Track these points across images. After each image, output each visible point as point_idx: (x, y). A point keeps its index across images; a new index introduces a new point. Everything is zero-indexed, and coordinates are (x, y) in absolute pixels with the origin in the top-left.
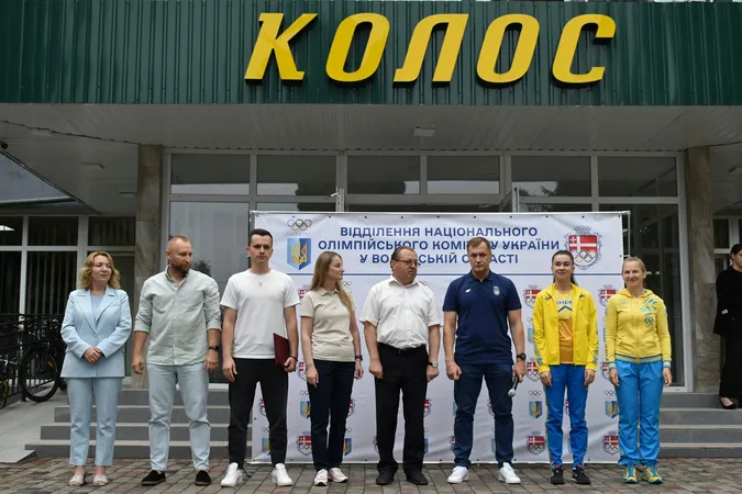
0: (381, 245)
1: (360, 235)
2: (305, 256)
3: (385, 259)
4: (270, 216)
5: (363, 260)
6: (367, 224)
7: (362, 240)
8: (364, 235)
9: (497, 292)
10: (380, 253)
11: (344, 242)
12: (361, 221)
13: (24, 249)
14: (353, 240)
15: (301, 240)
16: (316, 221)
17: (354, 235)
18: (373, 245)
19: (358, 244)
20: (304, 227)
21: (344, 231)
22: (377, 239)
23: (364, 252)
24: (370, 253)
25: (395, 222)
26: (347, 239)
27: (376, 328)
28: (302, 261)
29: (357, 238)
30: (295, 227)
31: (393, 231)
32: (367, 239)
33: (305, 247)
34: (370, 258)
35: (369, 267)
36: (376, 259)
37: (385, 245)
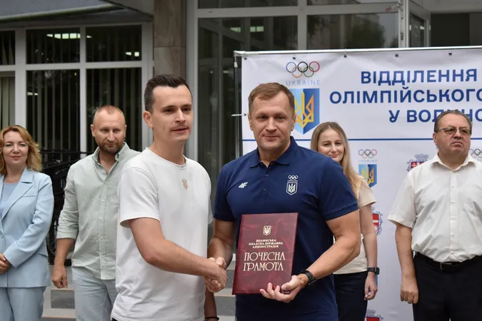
0: (419, 96)
1: (388, 81)
2: (312, 114)
3: (425, 116)
4: (262, 59)
5: (393, 118)
6: (400, 65)
7: (392, 88)
8: (395, 81)
9: (292, 189)
10: (417, 107)
11: (365, 93)
12: (391, 61)
13: (83, 66)
14: (379, 89)
15: (305, 91)
16: (327, 62)
17: (380, 82)
18: (407, 96)
19: (386, 96)
20: (309, 72)
21: (365, 77)
22: (413, 87)
23: (395, 107)
24: (404, 107)
25: (438, 62)
26: (371, 88)
27: (411, 229)
28: (307, 120)
29: (385, 87)
30: (297, 73)
31: (437, 75)
32: (398, 87)
33: (311, 100)
34: (403, 115)
35: (402, 128)
36: (412, 117)
37: (425, 96)
